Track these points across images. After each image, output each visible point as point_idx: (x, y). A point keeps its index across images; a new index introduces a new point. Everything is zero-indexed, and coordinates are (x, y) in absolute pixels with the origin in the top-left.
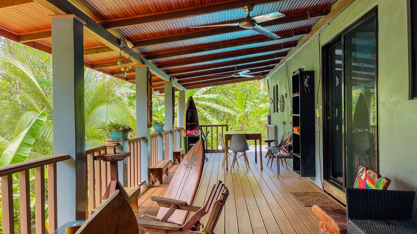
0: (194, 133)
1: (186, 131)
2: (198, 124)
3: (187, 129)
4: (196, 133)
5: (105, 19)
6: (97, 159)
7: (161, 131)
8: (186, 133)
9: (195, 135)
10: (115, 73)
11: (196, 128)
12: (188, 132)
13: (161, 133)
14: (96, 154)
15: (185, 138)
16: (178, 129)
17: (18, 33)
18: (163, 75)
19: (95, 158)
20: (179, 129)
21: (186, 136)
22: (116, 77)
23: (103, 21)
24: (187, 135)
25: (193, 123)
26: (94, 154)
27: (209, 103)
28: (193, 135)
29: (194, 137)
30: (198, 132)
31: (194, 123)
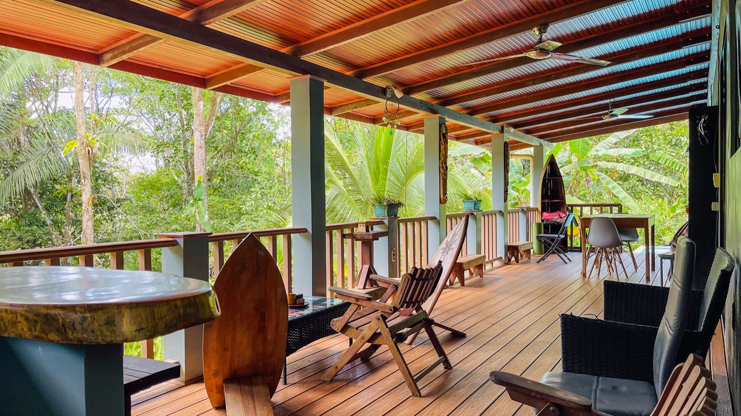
0: (555, 217)
1: (542, 213)
2: (565, 202)
3: (543, 210)
4: (561, 218)
5: (359, 68)
6: (346, 237)
7: (473, 210)
8: (542, 216)
9: (558, 220)
10: (411, 126)
11: (562, 209)
12: (545, 214)
13: (474, 213)
14: (347, 231)
15: (539, 225)
16: (523, 210)
17: (275, 94)
18: (482, 124)
19: (344, 236)
20: (525, 209)
21: (541, 222)
22: (414, 132)
23: (358, 70)
24: (543, 221)
25: (555, 201)
26: (342, 231)
27: (622, 164)
28: (554, 220)
29: (557, 224)
30: (564, 215)
31: (557, 201)
